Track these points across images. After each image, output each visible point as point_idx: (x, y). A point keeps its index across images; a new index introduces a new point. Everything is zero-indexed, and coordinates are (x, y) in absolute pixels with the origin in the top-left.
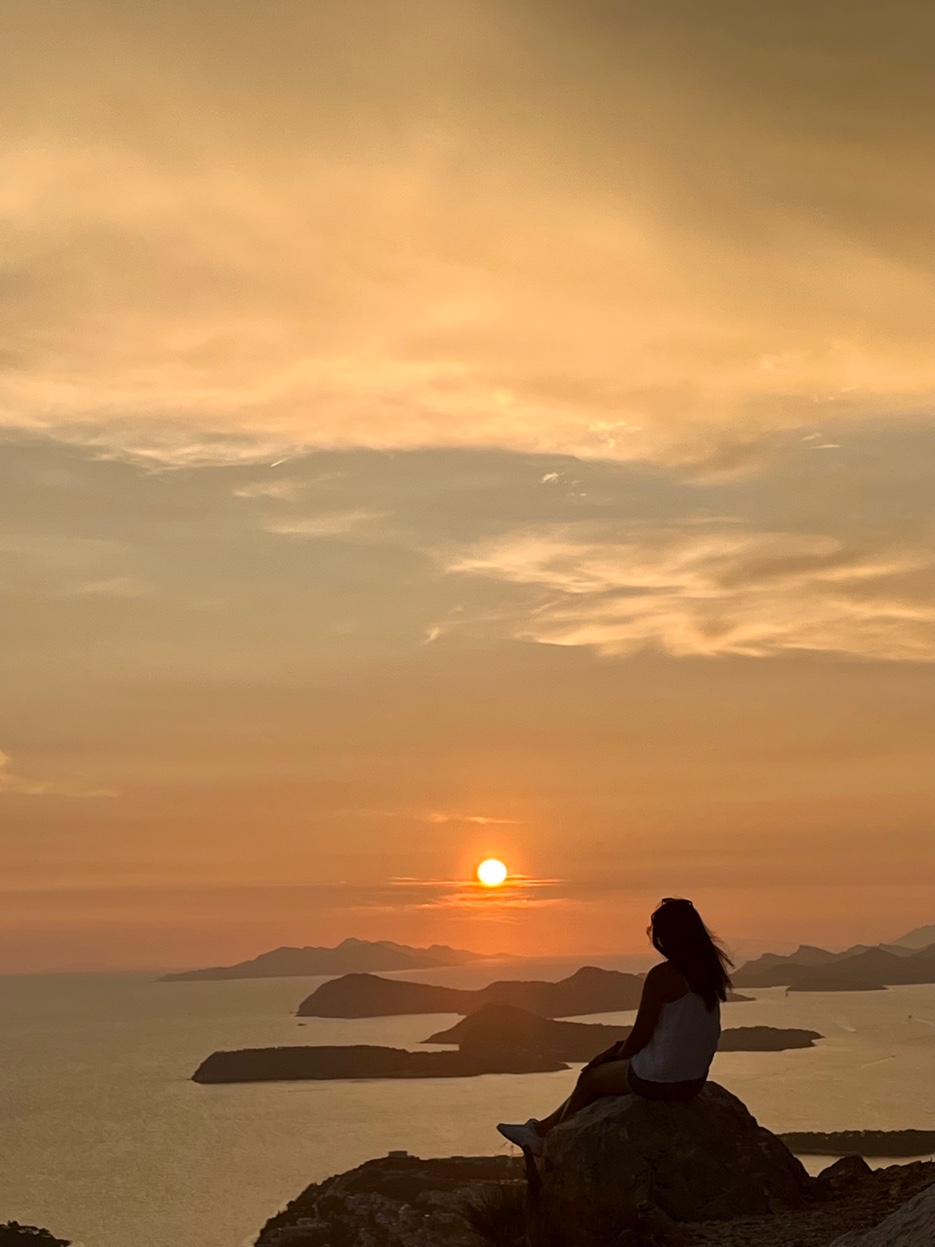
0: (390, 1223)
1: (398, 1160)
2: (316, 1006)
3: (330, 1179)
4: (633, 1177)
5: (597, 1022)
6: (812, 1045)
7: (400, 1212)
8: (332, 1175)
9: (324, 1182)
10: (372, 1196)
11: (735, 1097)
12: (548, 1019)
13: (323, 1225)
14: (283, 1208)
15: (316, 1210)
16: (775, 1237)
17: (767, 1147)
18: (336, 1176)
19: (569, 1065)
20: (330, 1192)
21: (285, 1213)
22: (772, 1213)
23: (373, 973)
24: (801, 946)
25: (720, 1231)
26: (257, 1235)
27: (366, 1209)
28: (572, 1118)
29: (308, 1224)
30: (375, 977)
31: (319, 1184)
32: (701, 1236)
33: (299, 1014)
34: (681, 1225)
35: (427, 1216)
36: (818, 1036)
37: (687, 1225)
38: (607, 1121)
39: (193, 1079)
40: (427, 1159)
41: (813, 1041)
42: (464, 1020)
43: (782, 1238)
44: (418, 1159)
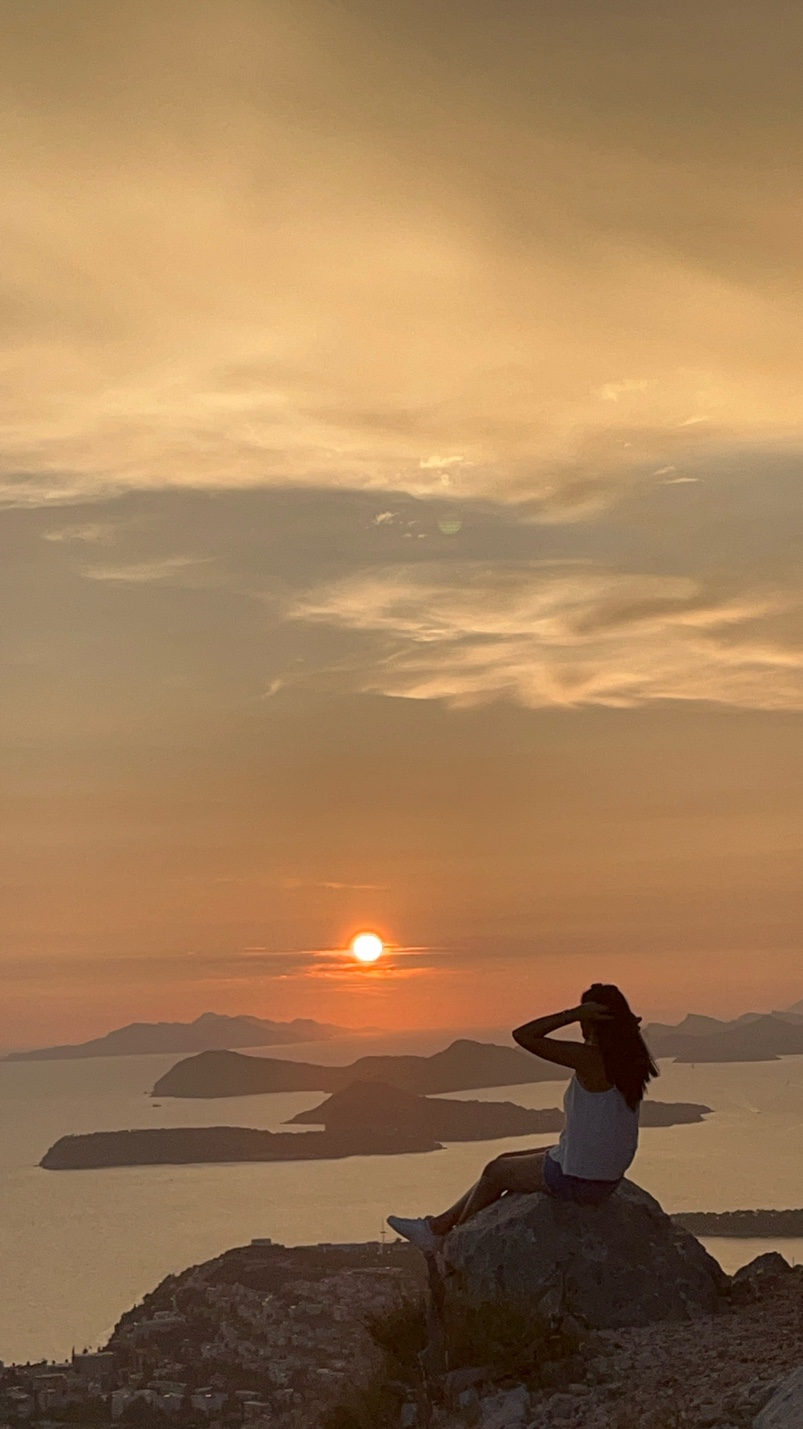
0: (254, 1315)
1: (262, 1249)
2: (170, 1086)
3: (189, 1269)
4: (541, 1281)
5: (473, 1099)
6: (701, 1120)
7: (264, 1304)
8: (191, 1266)
9: (183, 1273)
10: (234, 1287)
11: (647, 1194)
12: (421, 1096)
13: (182, 1318)
14: (140, 1301)
15: (174, 1303)
16: (696, 1346)
17: (683, 1248)
18: (195, 1266)
19: (444, 1144)
20: (190, 1283)
21: (141, 1306)
22: (690, 1319)
23: (232, 1050)
24: (689, 1015)
25: (637, 1340)
26: (112, 1330)
27: (226, 1302)
28: (473, 1219)
29: (165, 1318)
30: (234, 1053)
31: (178, 1274)
32: (617, 1346)
33: (154, 1095)
34: (594, 1333)
35: (293, 1307)
36: (708, 1110)
37: (600, 1333)
38: (512, 1222)
39: (44, 1164)
40: (292, 1246)
41: (702, 1115)
42: (330, 1098)
43: (704, 1347)
44: (283, 1247)
